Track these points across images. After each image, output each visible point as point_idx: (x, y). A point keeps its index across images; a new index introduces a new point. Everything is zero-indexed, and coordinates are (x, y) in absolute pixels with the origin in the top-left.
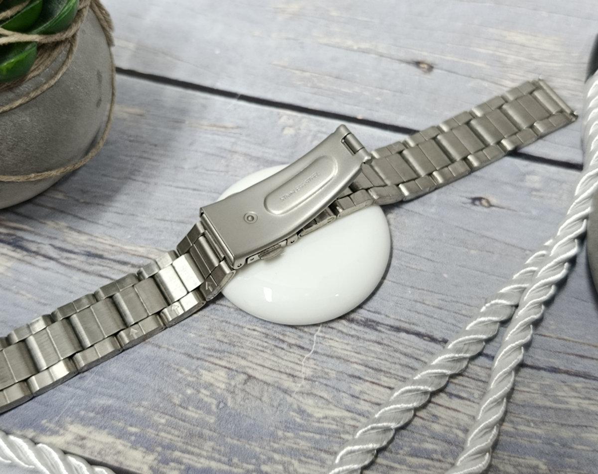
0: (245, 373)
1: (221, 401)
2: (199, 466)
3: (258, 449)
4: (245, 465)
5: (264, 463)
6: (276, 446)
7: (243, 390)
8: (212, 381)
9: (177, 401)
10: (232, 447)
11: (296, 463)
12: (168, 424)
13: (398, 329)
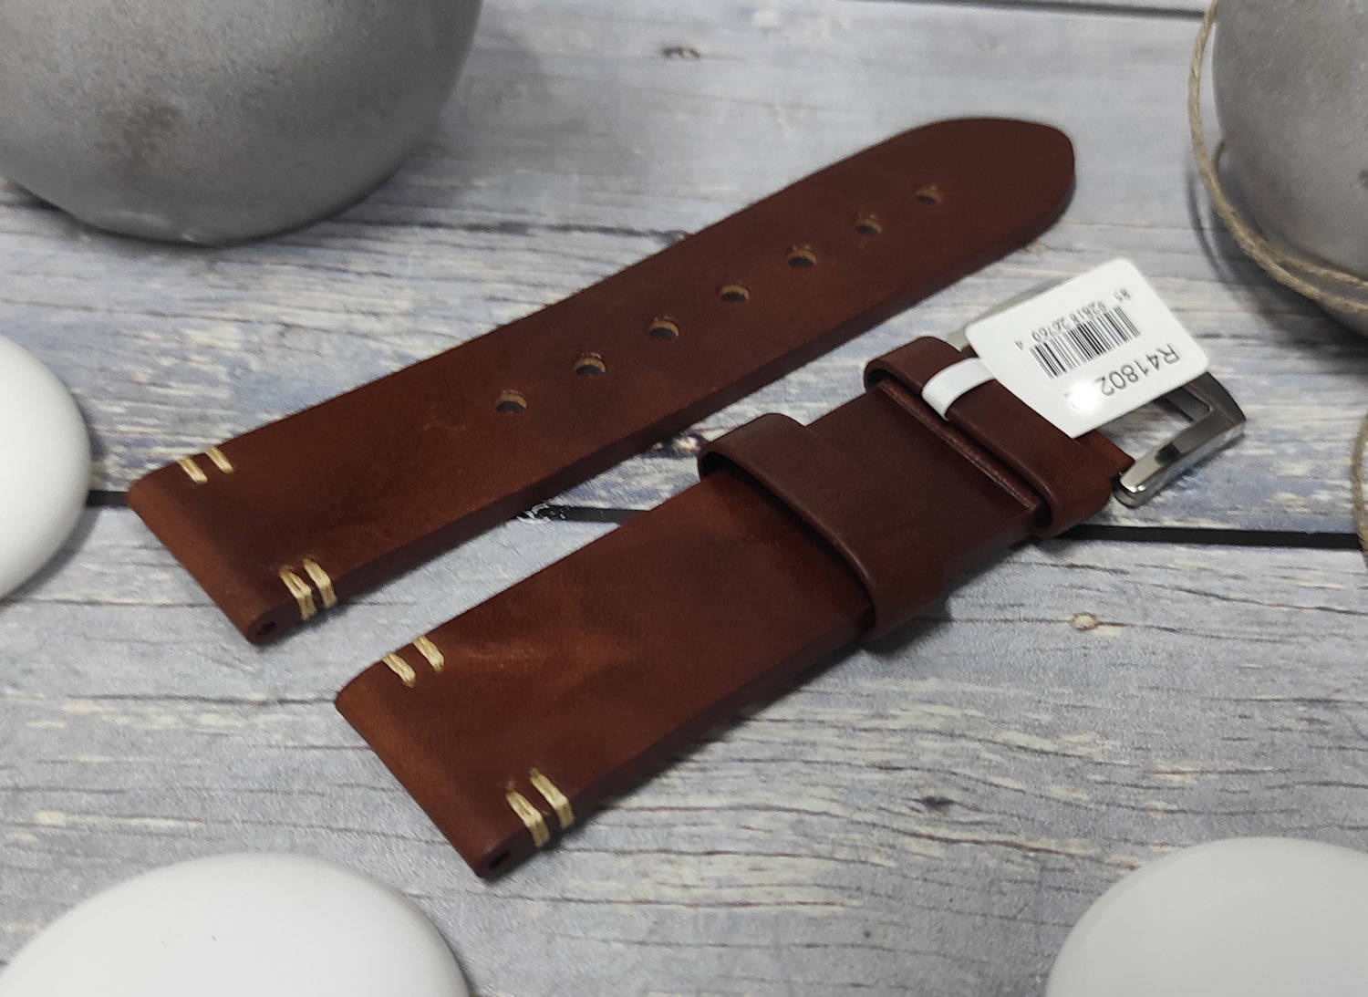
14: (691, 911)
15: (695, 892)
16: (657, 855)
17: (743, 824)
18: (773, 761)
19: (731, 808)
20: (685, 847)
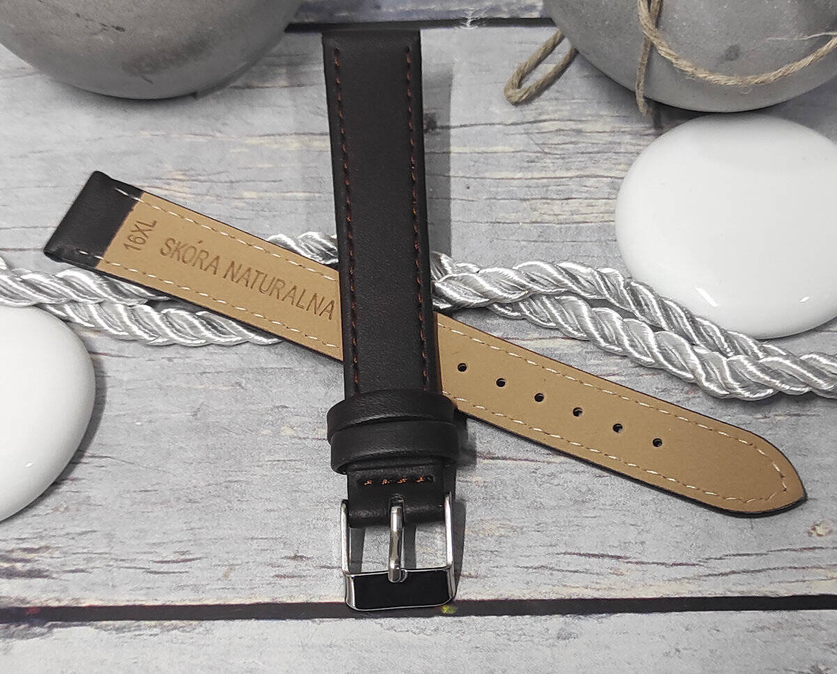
14: (558, 226)
15: (560, 217)
16: (541, 201)
17: (583, 184)
18: (598, 152)
19: (577, 177)
20: (554, 197)
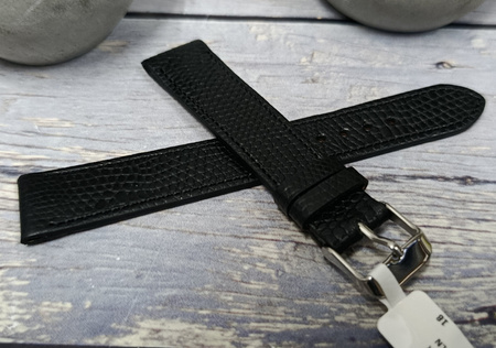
0: (292, 241)
1: (279, 269)
2: (278, 330)
3: (327, 304)
4: (320, 320)
5: (337, 314)
6: (342, 297)
7: (296, 256)
8: (264, 254)
9: (238, 278)
10: (302, 308)
11: (366, 308)
12: (236, 300)
13: (414, 177)
